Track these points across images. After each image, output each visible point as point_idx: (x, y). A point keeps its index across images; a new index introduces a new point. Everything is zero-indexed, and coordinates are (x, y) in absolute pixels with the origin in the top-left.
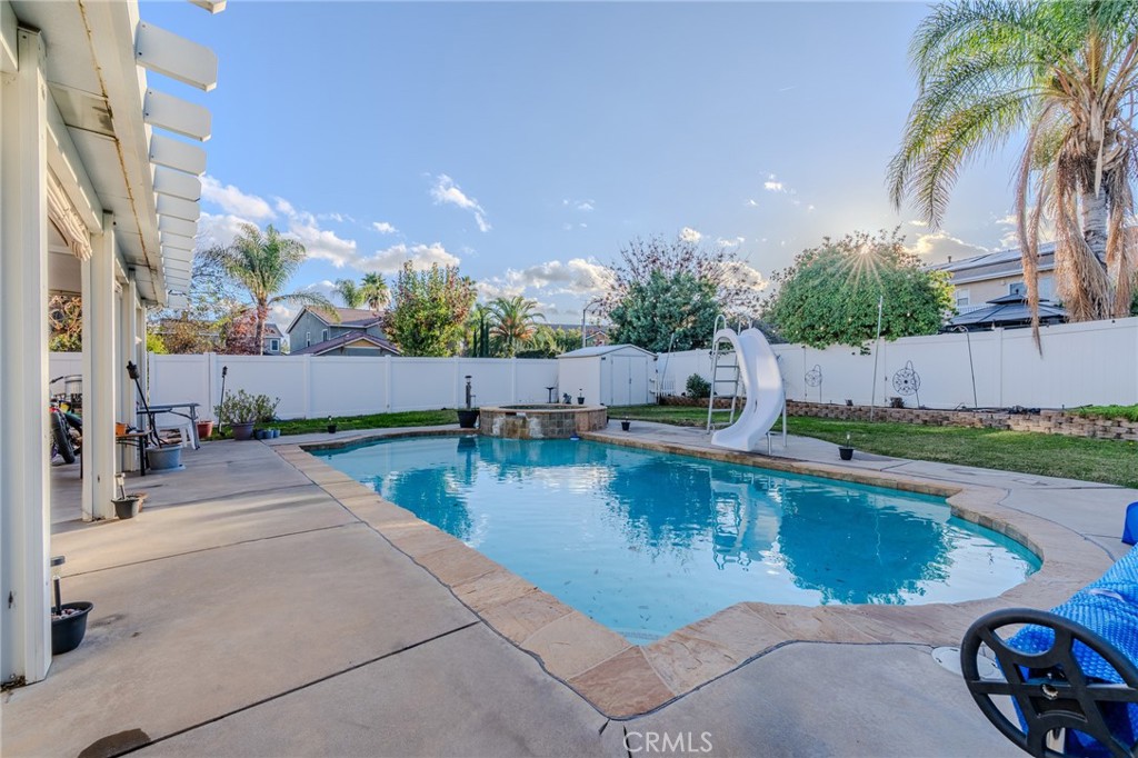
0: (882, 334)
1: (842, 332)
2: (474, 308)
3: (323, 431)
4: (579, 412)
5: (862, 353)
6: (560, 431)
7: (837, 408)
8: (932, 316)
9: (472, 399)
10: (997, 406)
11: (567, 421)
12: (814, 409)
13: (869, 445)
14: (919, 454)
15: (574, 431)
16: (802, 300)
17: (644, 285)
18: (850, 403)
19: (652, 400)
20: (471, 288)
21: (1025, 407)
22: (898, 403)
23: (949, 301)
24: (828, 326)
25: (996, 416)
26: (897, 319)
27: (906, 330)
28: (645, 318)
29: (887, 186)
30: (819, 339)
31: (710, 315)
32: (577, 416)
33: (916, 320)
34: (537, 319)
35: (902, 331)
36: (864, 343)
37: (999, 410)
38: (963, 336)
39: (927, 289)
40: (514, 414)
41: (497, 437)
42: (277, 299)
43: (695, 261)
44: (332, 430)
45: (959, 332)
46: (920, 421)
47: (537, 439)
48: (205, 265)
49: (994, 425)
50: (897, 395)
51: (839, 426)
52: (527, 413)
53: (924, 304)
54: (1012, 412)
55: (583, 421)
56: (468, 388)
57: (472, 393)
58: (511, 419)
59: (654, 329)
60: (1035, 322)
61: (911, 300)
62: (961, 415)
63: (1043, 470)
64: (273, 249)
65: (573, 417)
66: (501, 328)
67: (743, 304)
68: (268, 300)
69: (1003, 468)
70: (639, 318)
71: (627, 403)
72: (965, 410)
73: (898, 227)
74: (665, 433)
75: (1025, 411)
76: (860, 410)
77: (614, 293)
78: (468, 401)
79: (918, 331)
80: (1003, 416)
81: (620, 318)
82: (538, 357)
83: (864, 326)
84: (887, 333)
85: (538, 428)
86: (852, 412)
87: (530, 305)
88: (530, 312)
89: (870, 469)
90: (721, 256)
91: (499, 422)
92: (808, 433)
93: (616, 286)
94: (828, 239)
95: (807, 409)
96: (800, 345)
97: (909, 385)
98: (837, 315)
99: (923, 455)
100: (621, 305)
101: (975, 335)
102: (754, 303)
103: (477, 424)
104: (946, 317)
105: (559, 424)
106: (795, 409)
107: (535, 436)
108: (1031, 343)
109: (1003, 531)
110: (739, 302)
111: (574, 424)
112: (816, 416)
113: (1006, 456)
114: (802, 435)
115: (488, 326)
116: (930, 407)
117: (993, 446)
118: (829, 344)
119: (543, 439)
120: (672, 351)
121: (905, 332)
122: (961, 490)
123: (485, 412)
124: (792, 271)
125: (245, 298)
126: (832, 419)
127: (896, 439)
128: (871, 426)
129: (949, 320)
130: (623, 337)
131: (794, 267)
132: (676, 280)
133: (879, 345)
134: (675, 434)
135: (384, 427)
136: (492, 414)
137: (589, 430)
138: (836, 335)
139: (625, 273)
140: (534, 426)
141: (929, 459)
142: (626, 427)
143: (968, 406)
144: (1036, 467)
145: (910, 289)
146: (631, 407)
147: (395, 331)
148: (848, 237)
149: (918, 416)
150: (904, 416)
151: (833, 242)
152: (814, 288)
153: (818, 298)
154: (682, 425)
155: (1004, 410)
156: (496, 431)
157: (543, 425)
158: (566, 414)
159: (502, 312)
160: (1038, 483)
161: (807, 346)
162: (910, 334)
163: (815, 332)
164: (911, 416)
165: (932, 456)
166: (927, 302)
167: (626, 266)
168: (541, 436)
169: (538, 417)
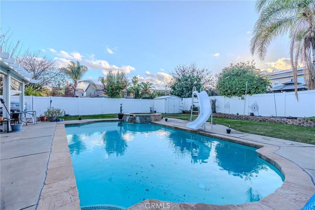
0: (248, 93)
1: (236, 93)
2: (137, 85)
3: (78, 119)
4: (152, 116)
5: (242, 99)
6: (146, 121)
7: (234, 116)
8: (264, 88)
9: (122, 111)
10: (284, 116)
11: (148, 118)
12: (227, 116)
13: (239, 128)
14: (253, 132)
15: (150, 121)
16: (224, 83)
17: (180, 78)
18: (238, 114)
19: (181, 112)
20: (136, 79)
21: (292, 117)
22: (252, 115)
23: (269, 83)
24: (231, 91)
25: (283, 119)
26: (252, 88)
27: (255, 92)
28: (180, 88)
29: (250, 47)
30: (229, 95)
31: (199, 87)
32: (151, 117)
33: (258, 89)
34: (153, 88)
35: (254, 92)
36: (243, 96)
37: (284, 118)
38: (273, 94)
39: (262, 80)
40: (133, 116)
41: (127, 122)
42: (80, 82)
43: (196, 72)
44: (80, 119)
45: (272, 93)
46: (259, 120)
47: (138, 123)
48: (60, 72)
49: (282, 122)
50: (252, 112)
51: (232, 121)
52: (136, 115)
53: (261, 84)
54: (288, 118)
55: (153, 118)
56: (121, 108)
57: (122, 109)
58: (131, 117)
59: (183, 91)
60: (296, 90)
61: (257, 83)
62: (272, 119)
63: (294, 139)
64: (79, 68)
65: (150, 117)
66: (143, 90)
67: (210, 84)
68: (77, 82)
69: (280, 138)
70: (178, 88)
71: (173, 113)
72: (273, 117)
73: (253, 60)
74: (178, 122)
75: (292, 118)
76: (241, 116)
77: (172, 81)
78: (121, 111)
79: (259, 93)
80: (285, 119)
81: (174, 88)
82: (148, 99)
83: (242, 91)
84: (249, 93)
85: (139, 120)
86: (238, 117)
87: (151, 84)
88: (151, 86)
89: (235, 137)
90: (204, 70)
91: (128, 117)
92: (222, 123)
93: (173, 79)
94: (232, 64)
95: (225, 116)
96: (223, 96)
97: (255, 109)
98: (234, 87)
99: (255, 132)
100: (174, 84)
101: (276, 94)
102: (213, 84)
103: (123, 118)
104: (268, 88)
105: (145, 119)
106: (221, 116)
107: (138, 122)
108: (294, 97)
109: (273, 164)
110: (209, 84)
111: (150, 119)
112: (227, 118)
113: (283, 134)
114: (220, 124)
115: (139, 90)
116: (262, 116)
117: (280, 130)
118: (232, 96)
119: (140, 123)
120: (187, 98)
121: (255, 93)
122: (263, 146)
123: (125, 115)
124: (221, 74)
125: (71, 81)
126: (232, 119)
127: (249, 126)
128: (243, 121)
129: (269, 89)
130: (174, 94)
131: (222, 73)
132: (189, 77)
133: (247, 96)
134: (181, 123)
135: (98, 118)
136: (127, 115)
137: (155, 121)
138: (234, 93)
139: (176, 75)
140: (138, 119)
141: (256, 134)
142: (166, 120)
143: (274, 116)
144: (292, 138)
145: (257, 79)
146: (174, 114)
147: (107, 91)
148: (238, 64)
149: (258, 119)
150: (254, 119)
151: (234, 65)
152: (227, 79)
153: (229, 82)
154: (185, 120)
155: (286, 117)
156: (127, 120)
157: (140, 119)
158: (148, 116)
159: (143, 86)
160: (291, 144)
161: (226, 97)
162: (257, 93)
163: (228, 92)
164: (256, 119)
165: (257, 133)
166: (262, 84)
167: (176, 73)
168: (140, 122)
169: (139, 117)
